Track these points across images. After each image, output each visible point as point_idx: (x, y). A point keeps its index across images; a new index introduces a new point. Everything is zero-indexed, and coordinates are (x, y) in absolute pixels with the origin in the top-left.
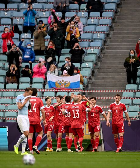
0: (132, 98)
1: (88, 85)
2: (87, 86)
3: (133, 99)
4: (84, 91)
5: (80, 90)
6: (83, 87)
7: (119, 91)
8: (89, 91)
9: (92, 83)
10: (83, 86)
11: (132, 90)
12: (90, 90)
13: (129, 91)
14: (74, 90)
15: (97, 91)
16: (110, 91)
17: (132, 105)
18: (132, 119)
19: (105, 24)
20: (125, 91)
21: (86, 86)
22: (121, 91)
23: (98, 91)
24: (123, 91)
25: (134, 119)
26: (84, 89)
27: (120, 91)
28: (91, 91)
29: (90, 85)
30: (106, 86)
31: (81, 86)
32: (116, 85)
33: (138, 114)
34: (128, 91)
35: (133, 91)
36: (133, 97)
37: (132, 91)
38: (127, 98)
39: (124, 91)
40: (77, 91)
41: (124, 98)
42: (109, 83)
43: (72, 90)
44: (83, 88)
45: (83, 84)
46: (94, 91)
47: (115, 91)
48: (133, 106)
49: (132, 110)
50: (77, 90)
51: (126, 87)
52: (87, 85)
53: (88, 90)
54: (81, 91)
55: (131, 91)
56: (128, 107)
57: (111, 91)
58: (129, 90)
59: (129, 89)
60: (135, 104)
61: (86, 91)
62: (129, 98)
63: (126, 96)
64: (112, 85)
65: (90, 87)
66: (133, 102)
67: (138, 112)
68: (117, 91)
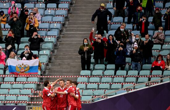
0: (86, 83)
1: (45, 71)
2: (45, 72)
3: (87, 84)
4: (41, 77)
5: (38, 76)
6: (41, 73)
7: (74, 76)
8: (46, 77)
9: (49, 69)
10: (41, 72)
11: (86, 76)
12: (47, 76)
13: (84, 77)
14: (33, 76)
15: (53, 77)
16: (65, 77)
17: (86, 90)
18: (86, 103)
19: (61, 14)
20: (80, 76)
21: (44, 72)
22: (76, 76)
23: (55, 76)
24: (77, 77)
25: (88, 102)
26: (41, 75)
27: (75, 77)
28: (48, 77)
29: (47, 71)
30: (62, 72)
31: (39, 73)
32: (71, 71)
33: (91, 98)
34: (82, 76)
35: (87, 76)
37: (86, 77)
38: (81, 83)
39: (79, 76)
40: (35, 77)
42: (65, 69)
43: (30, 76)
45: (41, 70)
46: (51, 77)
47: (70, 77)
48: (87, 90)
49: (86, 94)
50: (35, 76)
51: (80, 73)
52: (44, 71)
53: (45, 76)
54: (39, 77)
55: (85, 76)
56: (82, 91)
57: (67, 76)
58: (84, 76)
59: (83, 74)
61: (44, 77)
62: (84, 83)
63: (80, 81)
64: (68, 71)
65: (47, 73)
66: (87, 87)
67: (92, 96)
68: (73, 77)
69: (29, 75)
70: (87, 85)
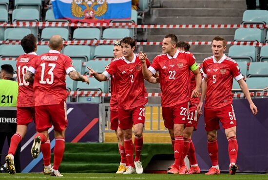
0: (258, 44)
1: (149, 11)
2: (148, 15)
3: (260, 45)
4: (139, 26)
5: (130, 24)
6: (139, 17)
7: (226, 26)
8: (152, 27)
9: (161, 7)
10: (138, 15)
11: (258, 24)
12: (155, 25)
13: (251, 27)
14: (117, 24)
15: (171, 26)
16: (203, 26)
17: (258, 60)
18: (259, 95)
20: (242, 26)
21: (145, 14)
22: (232, 26)
23: (174, 26)
24: (235, 26)
25: (262, 94)
26: (140, 22)
27: (229, 26)
28: (158, 26)
29: (154, 10)
30: (193, 14)
31: (134, 15)
32: (218, 11)
34: (248, 26)
35: (261, 26)
36: (259, 40)
37: (258, 27)
38: (245, 44)
39: (239, 26)
40: (123, 27)
41: (238, 44)
42: (203, 7)
43: (111, 24)
44: (139, 20)
45: (139, 8)
46: (165, 26)
47: (216, 26)
48: (260, 62)
49: (258, 73)
50: (124, 24)
51: (242, 16)
52: (147, 10)
53: (149, 25)
54: (133, 27)
55: (255, 26)
56: (248, 65)
57: (206, 26)
58: (251, 24)
59: (251, 21)
60: (264, 59)
61: (146, 27)
62: (251, 44)
63: (243, 39)
64: (209, 11)
65: (154, 17)
66: (259, 53)
68: (222, 26)
69: (108, 24)
70: (259, 49)
